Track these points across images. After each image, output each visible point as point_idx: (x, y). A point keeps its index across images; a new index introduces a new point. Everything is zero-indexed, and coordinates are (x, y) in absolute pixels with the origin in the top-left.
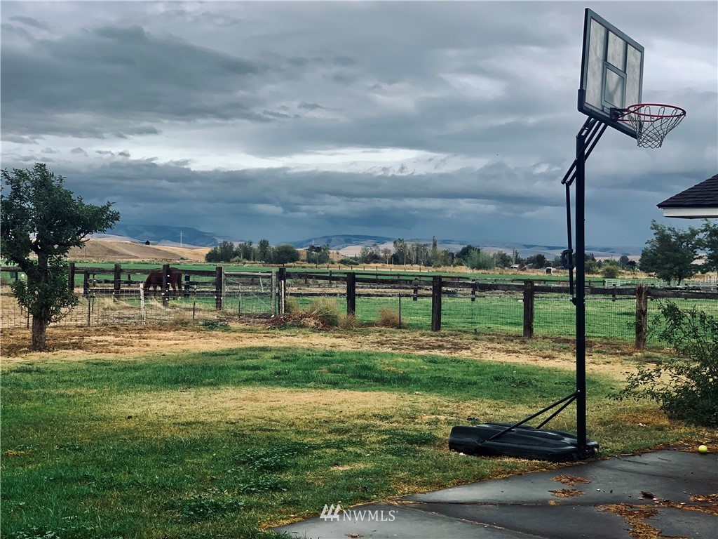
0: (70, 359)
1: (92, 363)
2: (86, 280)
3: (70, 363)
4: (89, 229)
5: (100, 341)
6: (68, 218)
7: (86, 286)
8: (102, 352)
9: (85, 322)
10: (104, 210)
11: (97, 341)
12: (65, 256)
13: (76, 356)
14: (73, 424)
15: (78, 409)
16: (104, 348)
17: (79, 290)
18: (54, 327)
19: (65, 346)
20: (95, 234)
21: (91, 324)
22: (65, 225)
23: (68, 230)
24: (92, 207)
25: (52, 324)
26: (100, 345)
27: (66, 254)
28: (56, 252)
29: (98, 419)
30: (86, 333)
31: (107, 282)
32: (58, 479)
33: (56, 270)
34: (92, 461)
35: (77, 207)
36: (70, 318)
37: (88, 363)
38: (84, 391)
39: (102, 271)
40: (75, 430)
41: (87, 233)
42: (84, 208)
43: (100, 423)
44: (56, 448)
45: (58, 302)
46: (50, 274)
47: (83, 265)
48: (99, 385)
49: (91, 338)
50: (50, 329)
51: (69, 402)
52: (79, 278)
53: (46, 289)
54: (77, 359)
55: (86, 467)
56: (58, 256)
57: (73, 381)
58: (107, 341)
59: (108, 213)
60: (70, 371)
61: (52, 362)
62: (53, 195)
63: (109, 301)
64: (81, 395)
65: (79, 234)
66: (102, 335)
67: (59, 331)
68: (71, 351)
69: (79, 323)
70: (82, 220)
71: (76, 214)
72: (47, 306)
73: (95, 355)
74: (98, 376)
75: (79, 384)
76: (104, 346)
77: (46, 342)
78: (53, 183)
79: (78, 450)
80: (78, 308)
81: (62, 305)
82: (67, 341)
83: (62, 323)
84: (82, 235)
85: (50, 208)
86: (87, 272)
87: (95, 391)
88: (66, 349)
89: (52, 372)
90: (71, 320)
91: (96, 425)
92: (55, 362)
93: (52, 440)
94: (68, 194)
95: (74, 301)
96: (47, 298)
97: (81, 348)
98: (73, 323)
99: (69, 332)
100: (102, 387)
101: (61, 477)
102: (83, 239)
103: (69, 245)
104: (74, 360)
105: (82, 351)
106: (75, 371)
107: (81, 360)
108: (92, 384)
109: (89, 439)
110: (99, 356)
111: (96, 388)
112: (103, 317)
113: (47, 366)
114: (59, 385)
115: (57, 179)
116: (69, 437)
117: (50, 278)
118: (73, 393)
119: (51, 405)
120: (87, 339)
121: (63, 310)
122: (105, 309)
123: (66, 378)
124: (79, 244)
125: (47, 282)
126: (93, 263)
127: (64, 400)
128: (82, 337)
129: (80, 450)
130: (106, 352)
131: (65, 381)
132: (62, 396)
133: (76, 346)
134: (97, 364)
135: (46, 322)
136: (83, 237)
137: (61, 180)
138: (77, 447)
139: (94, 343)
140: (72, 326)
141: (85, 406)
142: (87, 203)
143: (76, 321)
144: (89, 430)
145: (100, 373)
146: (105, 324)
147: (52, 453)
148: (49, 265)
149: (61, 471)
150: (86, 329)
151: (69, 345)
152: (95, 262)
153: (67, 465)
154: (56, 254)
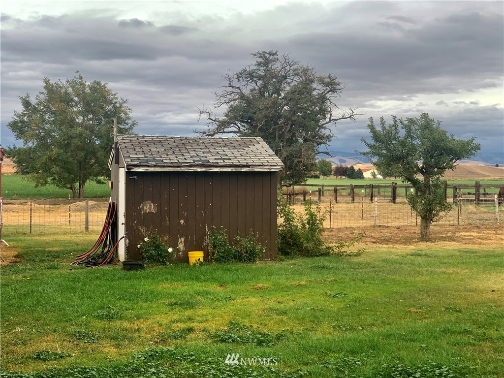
0: (447, 247)
1: (463, 251)
2: (454, 193)
3: (447, 251)
4: (458, 156)
5: (467, 236)
6: (444, 149)
7: (455, 197)
8: (469, 244)
9: (456, 222)
10: (468, 143)
11: (465, 236)
12: (442, 176)
13: (452, 246)
14: (453, 293)
15: (456, 283)
16: (470, 241)
17: (450, 200)
18: (435, 225)
19: (443, 239)
20: (463, 160)
21: (460, 224)
22: (441, 154)
23: (444, 158)
24: (461, 141)
25: (433, 224)
26: (468, 239)
27: (443, 175)
28: (436, 174)
29: (470, 291)
30: (457, 230)
31: (469, 194)
32: (446, 331)
33: (436, 186)
34: (470, 320)
35: (450, 141)
36: (445, 219)
37: (460, 251)
38: (459, 270)
39: (466, 187)
40: (455, 297)
41: (458, 159)
42: (455, 142)
43: (472, 294)
44: (443, 309)
45: (438, 208)
46: (432, 189)
47: (452, 182)
48: (469, 267)
49: (461, 233)
50: (433, 226)
51: (449, 277)
52: (450, 192)
53: (429, 199)
54: (452, 248)
55: (465, 324)
56: (437, 176)
57: (450, 263)
58: (472, 236)
59: (472, 144)
60: (449, 256)
61: (435, 249)
62: (433, 134)
63: (471, 208)
64: (457, 273)
65: (451, 160)
66: (468, 232)
67: (438, 228)
68: (447, 242)
69: (452, 223)
70: (454, 150)
71: (450, 147)
72: (430, 211)
73: (464, 246)
74: (468, 260)
75: (454, 266)
76: (470, 239)
77: (430, 236)
78: (433, 126)
79: (458, 311)
80: (451, 213)
81: (441, 210)
82: (444, 235)
83: (440, 223)
84: (454, 161)
85: (432, 143)
86: (455, 188)
87: (467, 271)
88: (444, 241)
89: (435, 256)
90: (446, 221)
91: (470, 295)
92: (437, 249)
93: (440, 303)
94: (444, 133)
95: (448, 208)
96: (430, 205)
97: (454, 240)
98: (447, 223)
99: (444, 229)
100: (472, 268)
101: (449, 329)
102: (455, 164)
103: (445, 168)
104: (450, 248)
105: (455, 243)
106: (452, 256)
107: (455, 248)
108: (464, 266)
109: (465, 304)
110: (467, 246)
111: (467, 269)
112: (468, 219)
113: (431, 252)
114: (441, 266)
115: (436, 123)
116: (452, 302)
117: (432, 191)
118: (451, 271)
119: (437, 279)
120: (458, 234)
121: (441, 214)
122: (469, 213)
123: (445, 261)
124: (451, 167)
125: (430, 194)
126: (457, 181)
127: (446, 276)
128: (455, 233)
129: (460, 311)
130: (472, 244)
131: (445, 263)
132: (444, 273)
133: (451, 239)
134: (466, 252)
135: (430, 222)
136: (455, 162)
137: (439, 123)
138: (458, 310)
139: (463, 237)
140: (446, 225)
141: (461, 281)
142: (456, 138)
143: (449, 221)
144: (465, 298)
145: (469, 259)
146: (470, 224)
147: (440, 312)
148: (431, 183)
149: (448, 325)
150: (457, 227)
151: (446, 238)
152: (459, 180)
153: (452, 321)
154: (436, 175)
